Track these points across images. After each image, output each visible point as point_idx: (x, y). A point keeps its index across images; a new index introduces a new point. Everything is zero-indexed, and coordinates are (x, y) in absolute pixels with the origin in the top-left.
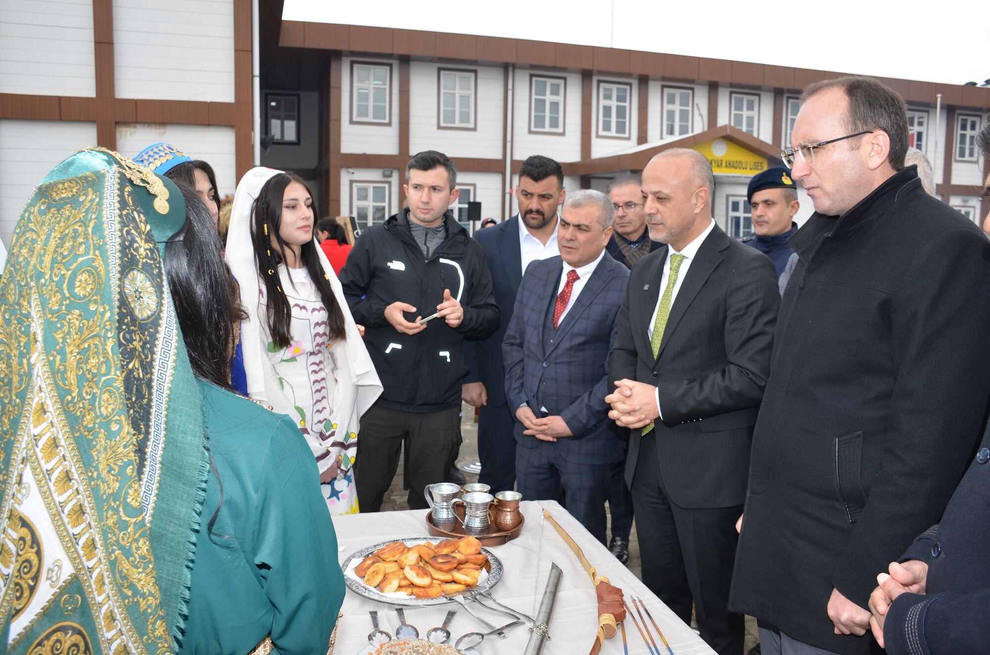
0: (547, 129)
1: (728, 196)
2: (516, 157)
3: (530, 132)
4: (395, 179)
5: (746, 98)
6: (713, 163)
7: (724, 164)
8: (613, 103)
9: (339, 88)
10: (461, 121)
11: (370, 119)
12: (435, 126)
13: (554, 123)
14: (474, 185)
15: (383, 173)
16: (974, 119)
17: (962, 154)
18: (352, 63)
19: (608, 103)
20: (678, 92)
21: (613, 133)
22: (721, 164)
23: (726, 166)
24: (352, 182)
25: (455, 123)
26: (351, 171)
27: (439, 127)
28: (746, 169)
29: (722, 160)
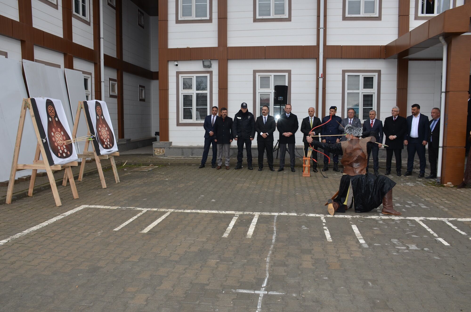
2: (331, 42)
3: (345, 18)
4: (215, 68)
10: (276, 13)
11: (193, 18)
12: (252, 19)
13: (370, 8)
14: (289, 72)
15: (203, 64)
24: (178, 73)
25: (270, 15)
26: (176, 63)
27: (255, 20)
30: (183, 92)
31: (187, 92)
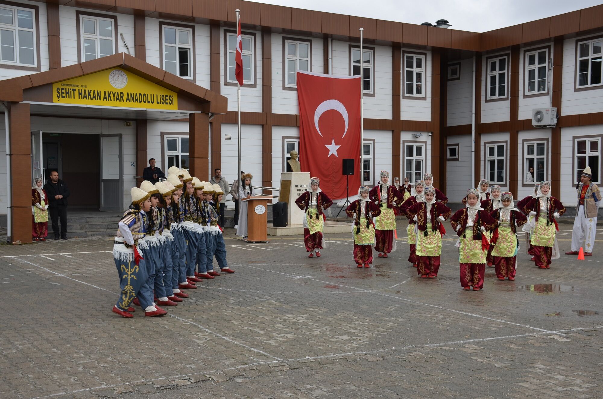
1: (162, 134)
5: (178, 30)
6: (112, 95)
7: (125, 98)
8: (15, 28)
16: (419, 56)
17: (410, 91)
20: (98, 20)
21: (15, 61)
22: (122, 97)
23: (128, 99)
28: (153, 103)
29: (121, 93)
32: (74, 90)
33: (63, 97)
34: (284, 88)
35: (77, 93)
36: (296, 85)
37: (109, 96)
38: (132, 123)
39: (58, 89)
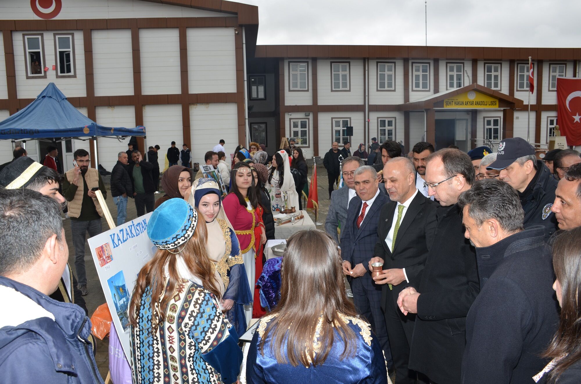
0: (386, 88)
1: (484, 118)
2: (371, 103)
3: (378, 90)
4: (311, 117)
5: (493, 65)
6: (468, 103)
7: (474, 104)
8: (421, 73)
9: (283, 75)
10: (343, 87)
11: (299, 89)
12: (330, 90)
13: (390, 85)
14: (350, 118)
15: (305, 114)
18: (289, 62)
19: (417, 73)
20: (455, 65)
21: (421, 88)
22: (473, 103)
23: (476, 104)
24: (290, 119)
25: (339, 88)
26: (290, 114)
27: (332, 91)
28: (487, 105)
29: (473, 101)
30: (293, 129)
31: (296, 129)
32: (453, 102)
33: (448, 105)
34: (549, 91)
35: (454, 103)
36: (556, 88)
37: (467, 103)
38: (470, 113)
39: (446, 102)
